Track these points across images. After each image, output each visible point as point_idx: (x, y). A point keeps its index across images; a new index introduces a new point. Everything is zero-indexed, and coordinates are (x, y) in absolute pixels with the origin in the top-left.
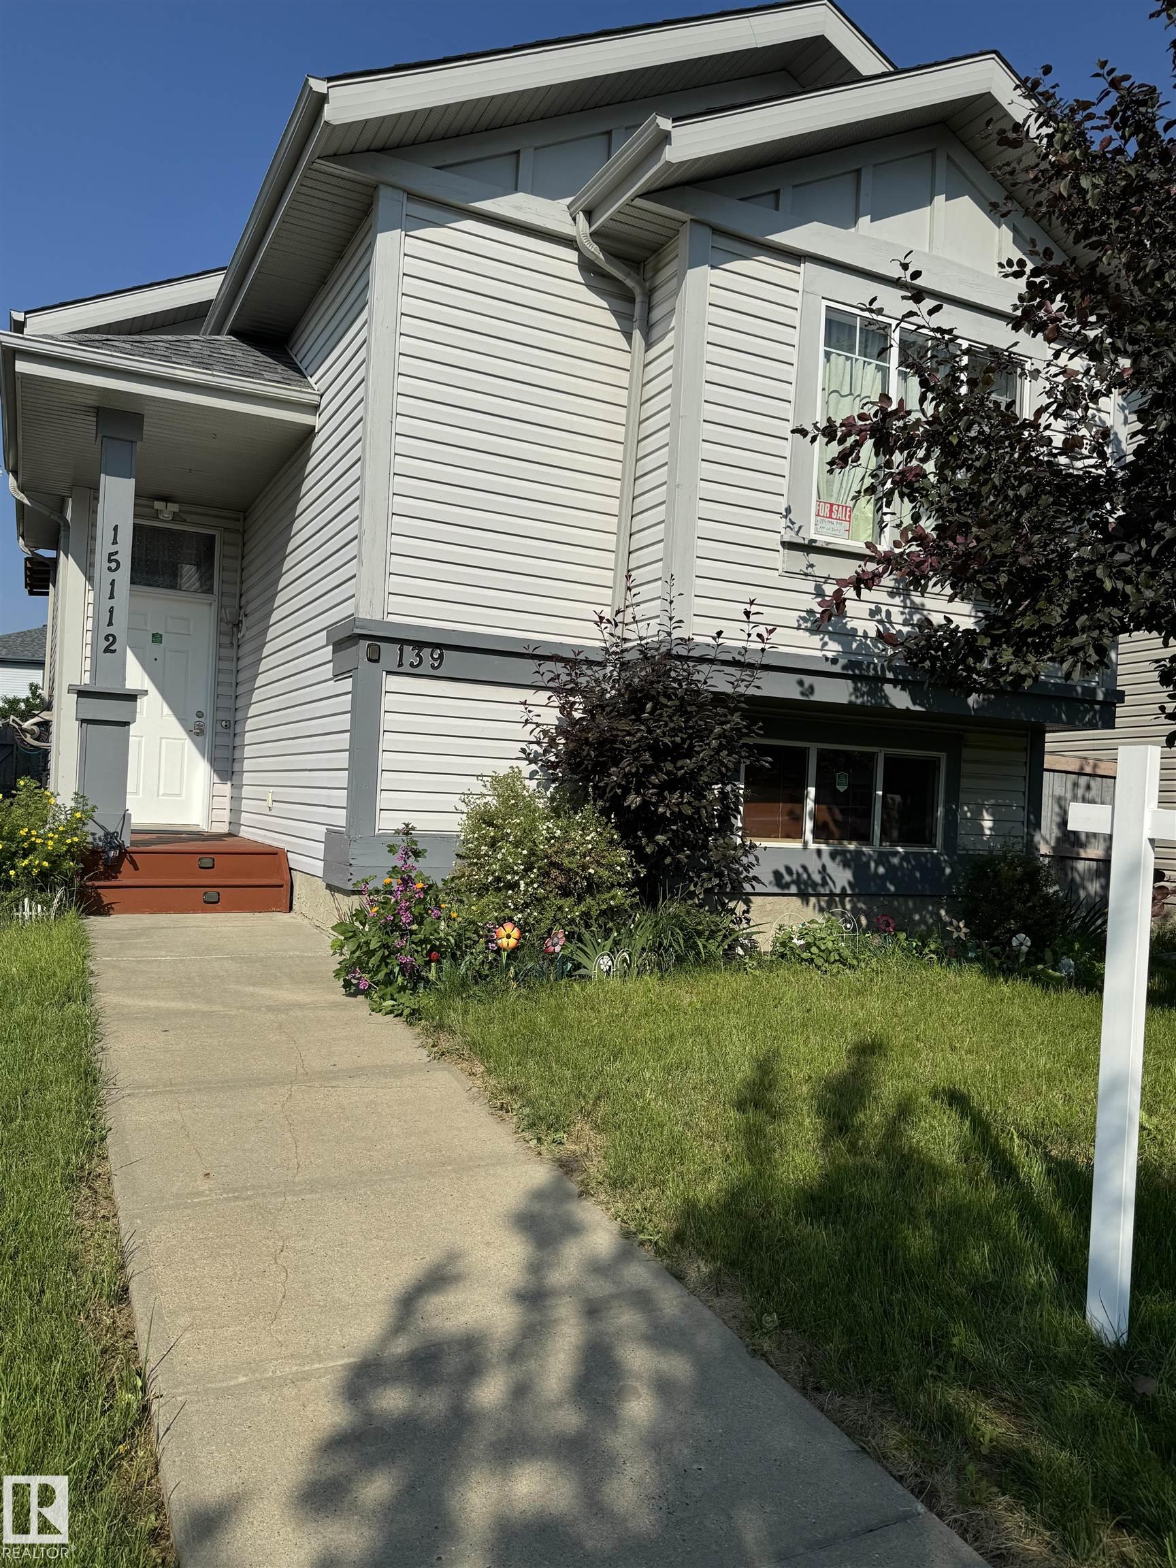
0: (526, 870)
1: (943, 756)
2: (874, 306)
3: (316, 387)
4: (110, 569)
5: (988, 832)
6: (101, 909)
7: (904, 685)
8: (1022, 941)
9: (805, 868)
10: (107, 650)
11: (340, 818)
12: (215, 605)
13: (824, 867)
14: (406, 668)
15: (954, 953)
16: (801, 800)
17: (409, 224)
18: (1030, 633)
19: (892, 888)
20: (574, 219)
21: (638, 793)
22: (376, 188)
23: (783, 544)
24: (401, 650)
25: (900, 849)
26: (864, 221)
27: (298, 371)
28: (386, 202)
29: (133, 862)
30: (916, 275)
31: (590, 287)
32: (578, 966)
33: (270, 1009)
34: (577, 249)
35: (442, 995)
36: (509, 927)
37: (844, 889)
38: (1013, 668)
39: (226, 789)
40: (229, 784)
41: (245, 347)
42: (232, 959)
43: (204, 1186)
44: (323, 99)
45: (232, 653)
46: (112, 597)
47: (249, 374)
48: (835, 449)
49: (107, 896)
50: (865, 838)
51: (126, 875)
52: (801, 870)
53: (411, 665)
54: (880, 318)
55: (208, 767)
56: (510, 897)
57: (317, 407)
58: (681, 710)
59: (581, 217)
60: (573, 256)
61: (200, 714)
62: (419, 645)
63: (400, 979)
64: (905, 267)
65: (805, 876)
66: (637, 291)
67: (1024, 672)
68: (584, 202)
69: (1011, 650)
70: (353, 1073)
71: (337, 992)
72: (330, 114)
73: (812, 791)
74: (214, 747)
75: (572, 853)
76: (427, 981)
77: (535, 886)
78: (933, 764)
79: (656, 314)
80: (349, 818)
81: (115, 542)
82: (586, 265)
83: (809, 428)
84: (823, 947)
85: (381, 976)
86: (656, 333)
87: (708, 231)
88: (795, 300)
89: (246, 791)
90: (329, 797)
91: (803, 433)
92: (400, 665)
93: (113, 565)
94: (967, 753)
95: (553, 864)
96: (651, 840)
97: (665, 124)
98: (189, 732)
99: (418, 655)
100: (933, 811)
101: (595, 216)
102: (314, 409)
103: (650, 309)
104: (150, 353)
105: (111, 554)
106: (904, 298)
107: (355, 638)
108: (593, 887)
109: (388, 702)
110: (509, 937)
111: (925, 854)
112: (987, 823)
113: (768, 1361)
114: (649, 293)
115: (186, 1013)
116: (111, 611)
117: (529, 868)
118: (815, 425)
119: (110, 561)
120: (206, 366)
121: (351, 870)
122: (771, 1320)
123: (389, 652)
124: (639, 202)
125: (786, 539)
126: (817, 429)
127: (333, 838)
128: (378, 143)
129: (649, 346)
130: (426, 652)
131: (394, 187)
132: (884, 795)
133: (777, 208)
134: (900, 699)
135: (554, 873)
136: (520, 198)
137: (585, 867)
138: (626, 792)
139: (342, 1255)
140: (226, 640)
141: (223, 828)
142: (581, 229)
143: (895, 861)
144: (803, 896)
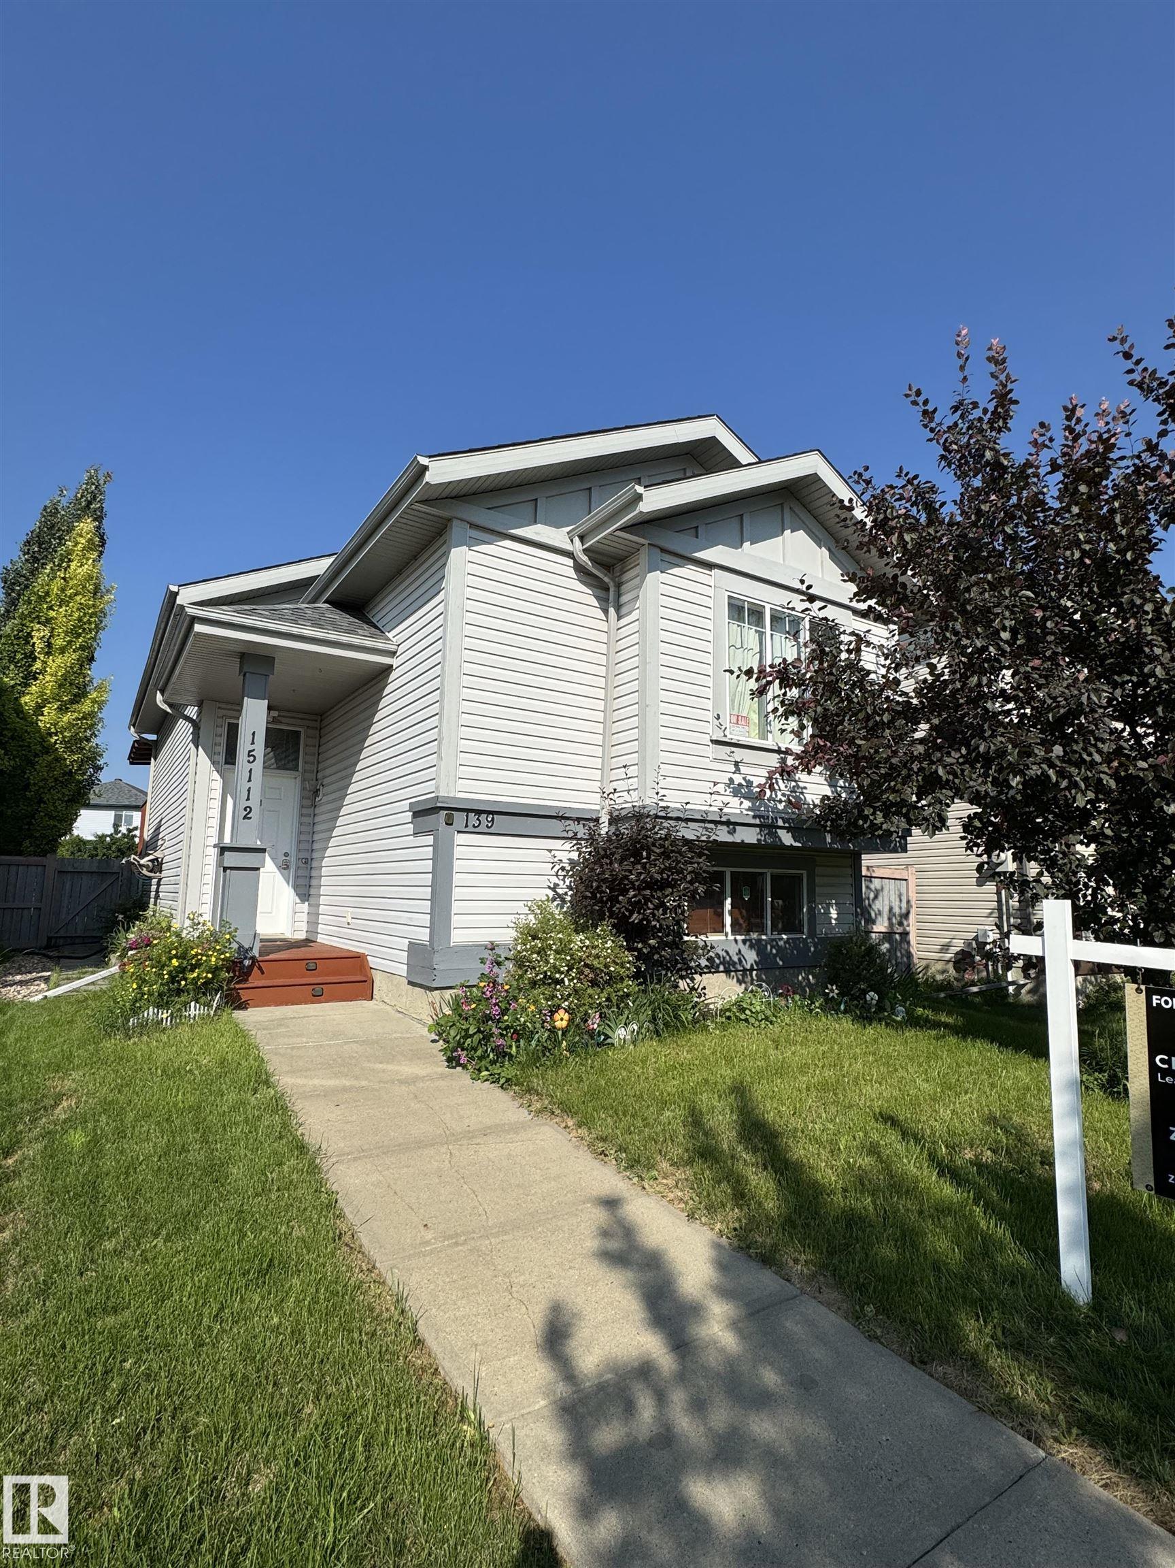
0: (568, 971)
1: (805, 873)
2: (790, 606)
3: (394, 640)
4: (249, 761)
5: (833, 922)
6: (242, 1006)
7: (789, 829)
8: (872, 996)
9: (727, 952)
10: (245, 818)
11: (423, 935)
12: (299, 779)
13: (740, 951)
14: (470, 829)
15: (831, 1006)
16: (722, 905)
17: (471, 543)
18: (892, 804)
19: (781, 963)
20: (572, 541)
21: (639, 913)
22: (449, 520)
23: (712, 741)
24: (467, 816)
25: (785, 937)
26: (747, 545)
27: (378, 630)
28: (457, 529)
29: (260, 968)
30: (809, 587)
31: (580, 581)
32: (607, 1037)
33: (401, 1082)
34: (573, 558)
35: (523, 1066)
36: (561, 1012)
37: (752, 965)
38: (884, 826)
39: (305, 907)
40: (307, 903)
41: (338, 611)
42: (356, 1042)
43: (429, 1236)
44: (425, 468)
45: (310, 811)
46: (250, 780)
47: (348, 632)
48: (753, 684)
49: (244, 995)
50: (762, 931)
51: (255, 979)
52: (725, 954)
53: (474, 826)
54: (793, 613)
55: (292, 891)
56: (559, 990)
57: (395, 653)
58: (666, 855)
59: (577, 540)
60: (570, 562)
61: (286, 855)
62: (479, 812)
63: (491, 1056)
64: (802, 582)
65: (728, 958)
66: (611, 585)
67: (892, 829)
68: (580, 530)
69: (881, 815)
70: (486, 1132)
71: (442, 1067)
72: (429, 477)
73: (729, 901)
74: (297, 877)
75: (597, 956)
76: (511, 1056)
77: (575, 981)
78: (800, 878)
79: (624, 599)
80: (431, 935)
81: (253, 743)
82: (579, 568)
83: (735, 669)
84: (754, 1010)
85: (479, 1053)
86: (624, 610)
87: (659, 551)
88: (710, 592)
89: (322, 909)
90: (410, 919)
91: (732, 672)
92: (467, 826)
93: (251, 759)
94: (818, 870)
95: (586, 965)
96: (645, 943)
97: (640, 489)
98: (279, 867)
99: (478, 819)
100: (801, 909)
101: (585, 540)
102: (393, 654)
103: (619, 595)
104: (282, 618)
105: (250, 751)
106: (802, 600)
107: (435, 810)
108: (613, 979)
109: (458, 852)
110: (562, 1019)
111: (798, 939)
112: (834, 913)
113: (882, 1343)
114: (619, 585)
115: (345, 1089)
116: (249, 790)
117: (570, 969)
118: (739, 668)
119: (249, 756)
120: (321, 627)
121: (435, 972)
122: (870, 1309)
123: (459, 818)
124: (618, 533)
125: (714, 738)
126: (741, 671)
127: (414, 949)
128: (453, 494)
129: (619, 618)
130: (483, 816)
131: (462, 520)
132: (772, 901)
133: (697, 537)
134: (787, 839)
135: (587, 971)
136: (539, 527)
137: (606, 966)
138: (631, 913)
139: (555, 1285)
140: (307, 802)
141: (302, 936)
142: (578, 547)
143: (781, 943)
144: (727, 972)
